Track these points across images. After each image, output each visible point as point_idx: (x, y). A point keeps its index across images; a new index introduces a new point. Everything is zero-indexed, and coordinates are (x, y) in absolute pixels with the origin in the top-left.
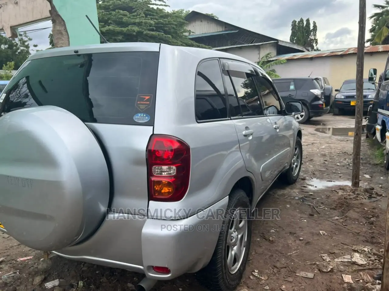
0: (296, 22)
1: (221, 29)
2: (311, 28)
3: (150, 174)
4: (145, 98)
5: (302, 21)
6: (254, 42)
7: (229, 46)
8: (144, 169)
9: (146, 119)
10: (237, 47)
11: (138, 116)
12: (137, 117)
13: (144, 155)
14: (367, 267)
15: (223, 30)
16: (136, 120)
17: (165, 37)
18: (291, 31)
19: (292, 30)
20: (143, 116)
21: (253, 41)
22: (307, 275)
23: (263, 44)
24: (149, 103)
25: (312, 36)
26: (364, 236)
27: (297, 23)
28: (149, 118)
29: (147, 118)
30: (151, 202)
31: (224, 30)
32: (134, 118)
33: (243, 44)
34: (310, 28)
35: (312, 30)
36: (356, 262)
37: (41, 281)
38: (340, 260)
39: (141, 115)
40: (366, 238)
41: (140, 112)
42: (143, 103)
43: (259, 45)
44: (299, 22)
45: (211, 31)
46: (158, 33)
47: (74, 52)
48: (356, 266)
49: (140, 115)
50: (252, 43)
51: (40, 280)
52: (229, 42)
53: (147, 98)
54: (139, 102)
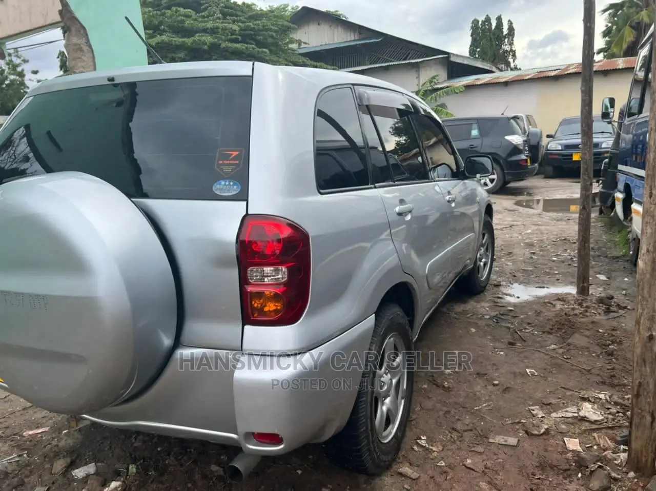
0: (478, 22)
1: (356, 36)
2: (505, 31)
3: (244, 280)
4: (232, 154)
5: (488, 20)
6: (408, 58)
7: (368, 65)
8: (235, 273)
9: (235, 190)
10: (380, 67)
11: (220, 184)
12: (218, 186)
13: (233, 251)
14: (605, 425)
15: (356, 38)
16: (218, 193)
17: (258, 51)
18: (470, 38)
19: (472, 36)
20: (229, 184)
21: (407, 56)
22: (506, 441)
23: (424, 61)
24: (237, 162)
25: (506, 45)
26: (598, 375)
27: (480, 23)
28: (239, 190)
29: (235, 187)
30: (247, 327)
31: (358, 38)
32: (214, 189)
33: (391, 61)
34: (502, 32)
35: (506, 35)
36: (585, 417)
37: (65, 467)
38: (560, 415)
39: (225, 184)
40: (602, 378)
41: (224, 179)
42: (228, 162)
43: (418, 62)
44: (482, 21)
45: (336, 41)
46: (246, 45)
47: (107, 79)
48: (587, 424)
49: (223, 183)
50: (405, 59)
51: (64, 466)
52: (367, 59)
53: (235, 153)
54: (221, 162)
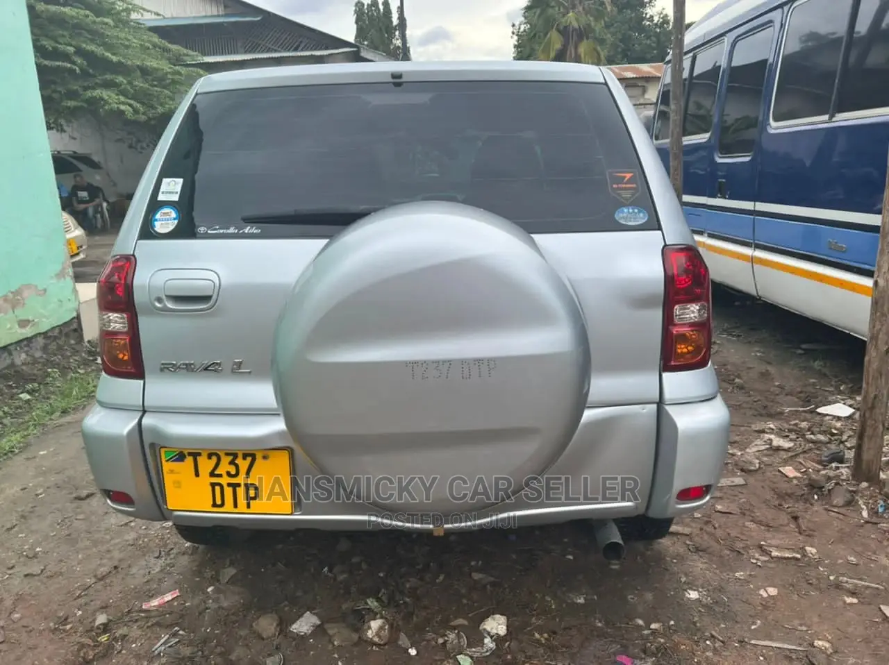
0: (363, 5)
1: (220, 9)
2: (395, 21)
3: (668, 320)
4: (625, 177)
5: (374, 4)
6: (300, 48)
7: (241, 53)
9: (642, 218)
10: (270, 58)
11: (623, 212)
12: (621, 215)
14: (800, 450)
15: (221, 13)
16: (622, 222)
18: (355, 26)
19: (357, 22)
20: (634, 212)
21: (298, 46)
22: (733, 482)
23: (332, 54)
24: (634, 186)
25: (397, 39)
27: (366, 7)
28: (646, 219)
29: (641, 215)
30: (665, 375)
31: (223, 13)
32: (617, 217)
33: (276, 51)
34: (392, 22)
35: (396, 26)
36: (780, 447)
37: (277, 625)
39: (629, 212)
41: (625, 206)
42: (624, 186)
44: (368, 5)
45: (189, 14)
47: (390, 76)
48: (782, 453)
49: (626, 210)
50: (296, 50)
51: (275, 624)
52: (239, 44)
53: (628, 176)
54: (615, 186)
